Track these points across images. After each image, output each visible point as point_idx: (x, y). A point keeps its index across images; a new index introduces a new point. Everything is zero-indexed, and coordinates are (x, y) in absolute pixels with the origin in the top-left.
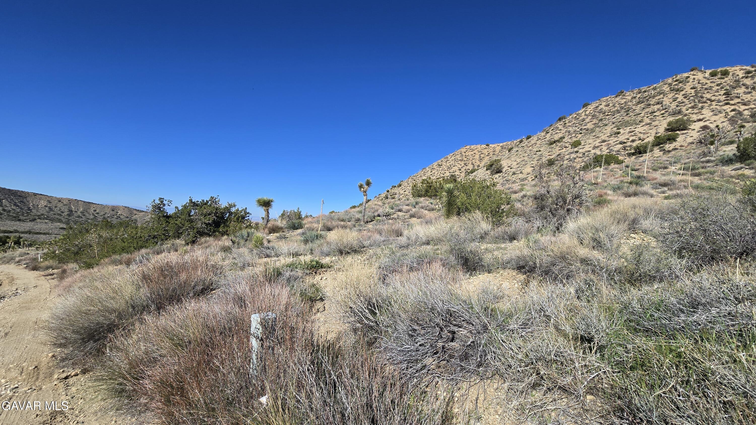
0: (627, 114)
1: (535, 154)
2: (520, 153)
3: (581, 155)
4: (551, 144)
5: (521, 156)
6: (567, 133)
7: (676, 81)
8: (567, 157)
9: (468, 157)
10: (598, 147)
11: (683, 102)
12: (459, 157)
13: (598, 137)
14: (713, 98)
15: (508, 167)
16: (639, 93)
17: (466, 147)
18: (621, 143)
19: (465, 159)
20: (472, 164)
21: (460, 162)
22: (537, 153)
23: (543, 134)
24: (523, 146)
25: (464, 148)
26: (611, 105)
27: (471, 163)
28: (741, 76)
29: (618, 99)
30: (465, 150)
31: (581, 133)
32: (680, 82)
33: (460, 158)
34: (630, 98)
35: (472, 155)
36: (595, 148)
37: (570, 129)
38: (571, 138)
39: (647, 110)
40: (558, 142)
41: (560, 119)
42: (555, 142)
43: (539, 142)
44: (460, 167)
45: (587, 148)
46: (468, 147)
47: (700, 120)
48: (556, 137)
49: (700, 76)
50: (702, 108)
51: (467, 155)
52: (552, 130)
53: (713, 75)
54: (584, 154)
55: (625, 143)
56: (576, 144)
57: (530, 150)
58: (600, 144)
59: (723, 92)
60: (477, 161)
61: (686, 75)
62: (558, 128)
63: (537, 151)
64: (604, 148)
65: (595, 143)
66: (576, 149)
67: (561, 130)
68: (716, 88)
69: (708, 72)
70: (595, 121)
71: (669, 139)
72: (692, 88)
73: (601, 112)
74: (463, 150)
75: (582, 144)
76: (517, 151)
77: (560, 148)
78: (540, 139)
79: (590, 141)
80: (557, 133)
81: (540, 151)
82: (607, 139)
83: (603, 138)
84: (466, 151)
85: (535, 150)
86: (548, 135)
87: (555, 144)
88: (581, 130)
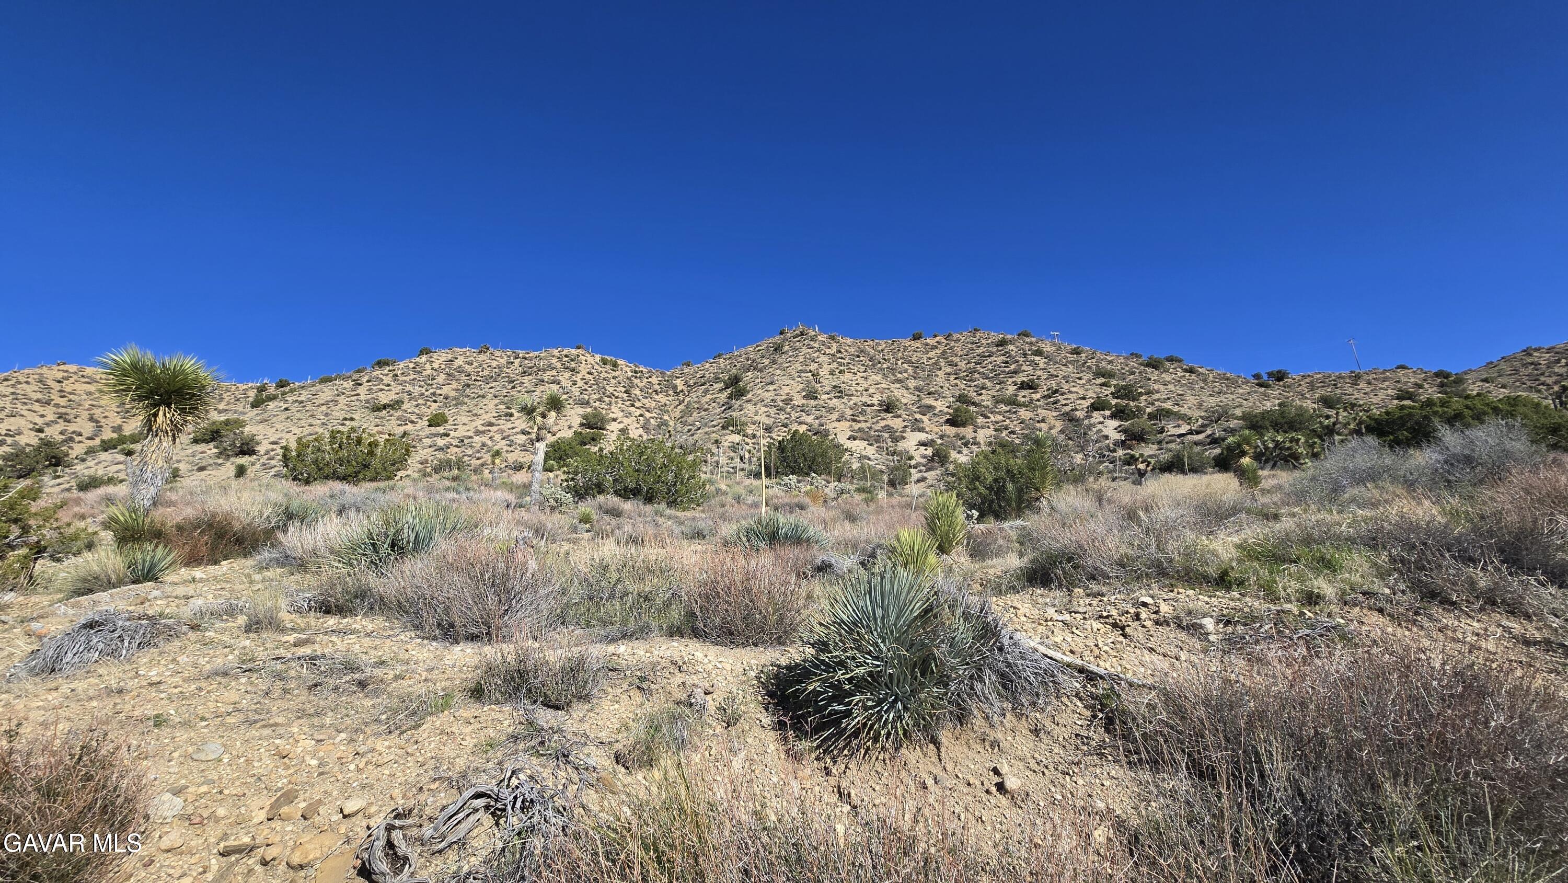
0: (514, 387)
1: (343, 424)
2: (298, 415)
3: (455, 442)
4: (377, 408)
5: (302, 423)
6: (406, 396)
7: (566, 356)
8: (427, 442)
9: (71, 397)
10: (483, 432)
11: (586, 390)
12: (32, 390)
13: (476, 415)
14: (615, 393)
15: (273, 443)
16: (516, 358)
17: (62, 367)
18: (523, 432)
19: (63, 402)
20: (91, 419)
21: (36, 406)
22: (347, 423)
23: (348, 384)
24: (302, 402)
25: (55, 367)
26: (475, 364)
27: (85, 415)
28: (630, 374)
29: (482, 357)
30: (60, 375)
31: (435, 401)
32: (572, 360)
33: (39, 396)
34: (503, 361)
35: (90, 393)
36: (478, 433)
37: (409, 388)
38: (417, 405)
39: (542, 388)
40: (393, 408)
41: (381, 364)
42: (385, 407)
43: (342, 400)
44: (40, 421)
45: (462, 432)
46: (72, 368)
47: (615, 420)
48: (384, 398)
49: (590, 359)
50: (610, 404)
51: (68, 389)
52: (368, 381)
53: (605, 362)
54: (462, 441)
55: (529, 433)
56: (436, 421)
57: (327, 415)
58: (484, 428)
59: (624, 389)
60: (112, 415)
61: (574, 352)
62: (382, 380)
63: (345, 419)
64: (498, 437)
65: (474, 424)
66: (441, 430)
67: (389, 385)
68: (613, 381)
69: (598, 357)
70: (454, 385)
71: (593, 439)
72: (588, 373)
73: (460, 370)
74: (52, 373)
75: (450, 422)
76: (286, 409)
77: (399, 422)
78: (343, 394)
79: (465, 420)
80: (382, 390)
81: (352, 419)
82: (493, 420)
83: (488, 417)
84: (67, 378)
85: (341, 415)
86: (362, 390)
87: (384, 412)
88: (434, 394)
